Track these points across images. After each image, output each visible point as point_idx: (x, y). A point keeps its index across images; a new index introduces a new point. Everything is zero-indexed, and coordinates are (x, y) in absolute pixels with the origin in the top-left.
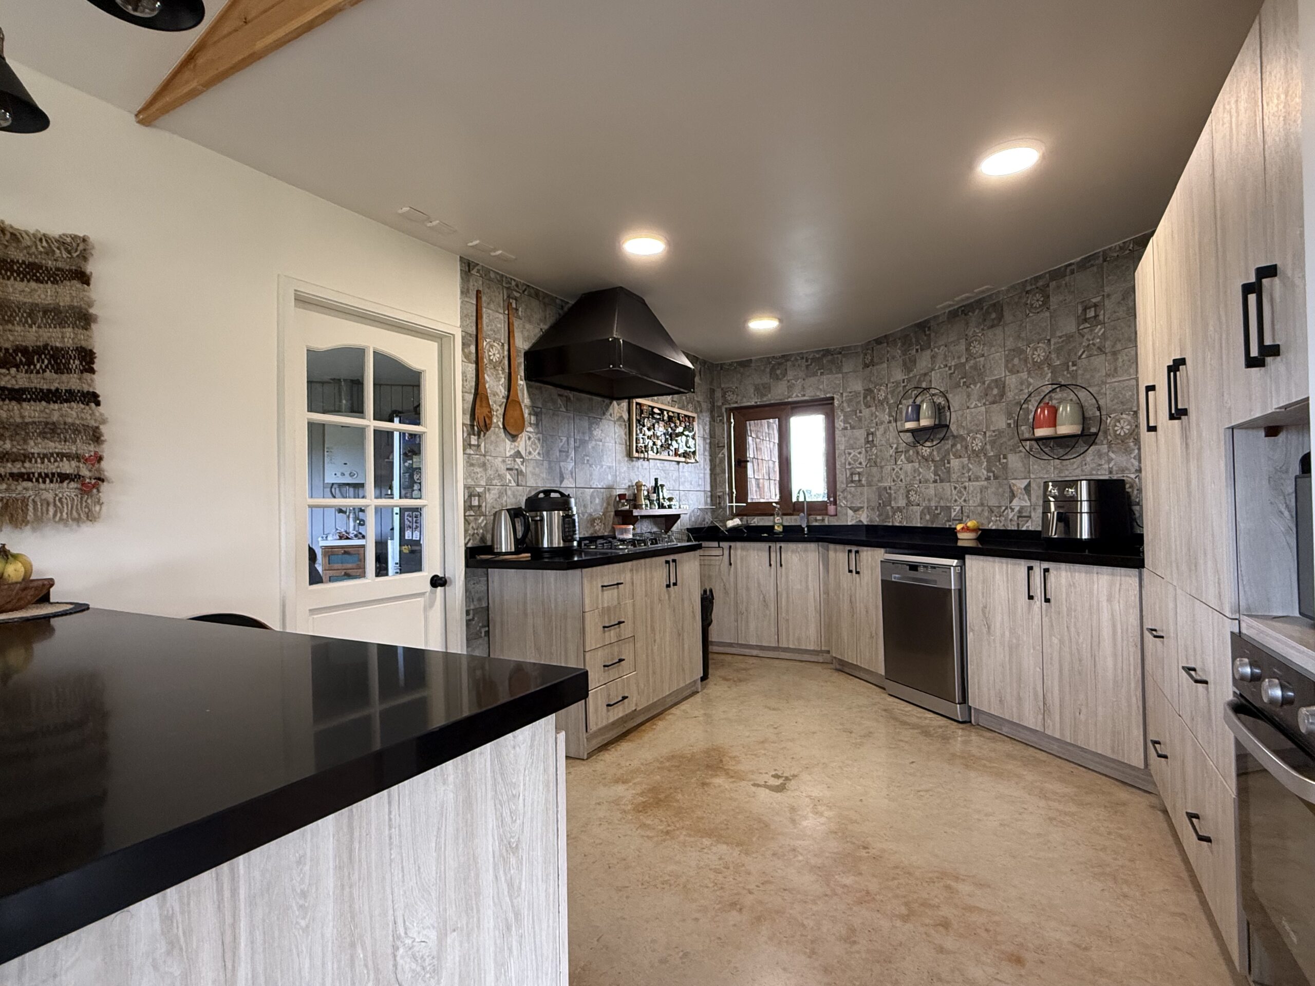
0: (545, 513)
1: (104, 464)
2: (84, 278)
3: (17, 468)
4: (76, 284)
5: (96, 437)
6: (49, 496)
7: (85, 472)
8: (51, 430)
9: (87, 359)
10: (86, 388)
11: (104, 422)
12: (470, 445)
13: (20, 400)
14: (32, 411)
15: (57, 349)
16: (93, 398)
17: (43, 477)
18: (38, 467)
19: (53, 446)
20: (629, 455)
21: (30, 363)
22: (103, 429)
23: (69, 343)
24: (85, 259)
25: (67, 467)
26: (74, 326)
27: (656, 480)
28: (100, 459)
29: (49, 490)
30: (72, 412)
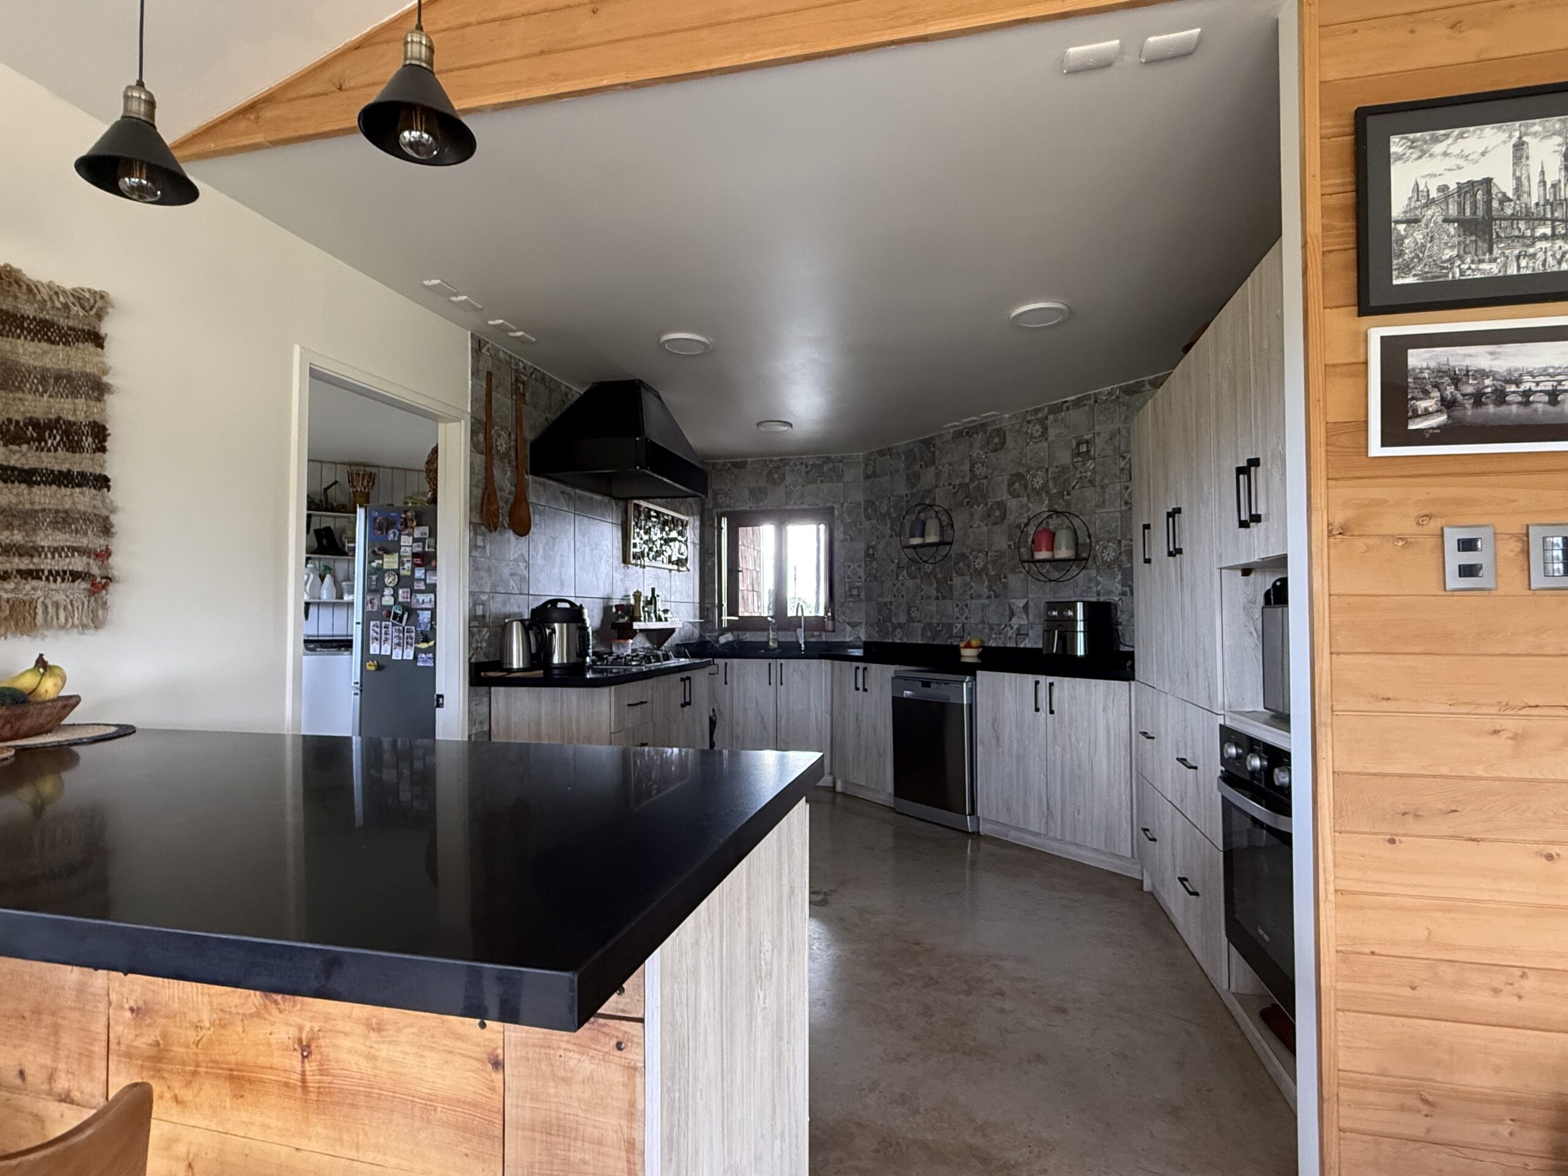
0: (556, 626)
1: (112, 560)
2: (98, 340)
3: (24, 564)
4: (90, 347)
5: (106, 529)
6: (60, 597)
7: (95, 571)
8: (64, 520)
9: (100, 433)
10: (98, 471)
11: (113, 511)
12: (476, 547)
13: (31, 484)
14: (45, 497)
15: (70, 424)
16: (102, 482)
17: (54, 575)
18: (47, 564)
19: (62, 539)
20: (625, 560)
21: (41, 439)
22: (113, 519)
23: (81, 417)
24: (99, 317)
25: (78, 563)
26: (88, 397)
27: (653, 590)
28: (108, 553)
29: (61, 592)
30: (82, 499)
